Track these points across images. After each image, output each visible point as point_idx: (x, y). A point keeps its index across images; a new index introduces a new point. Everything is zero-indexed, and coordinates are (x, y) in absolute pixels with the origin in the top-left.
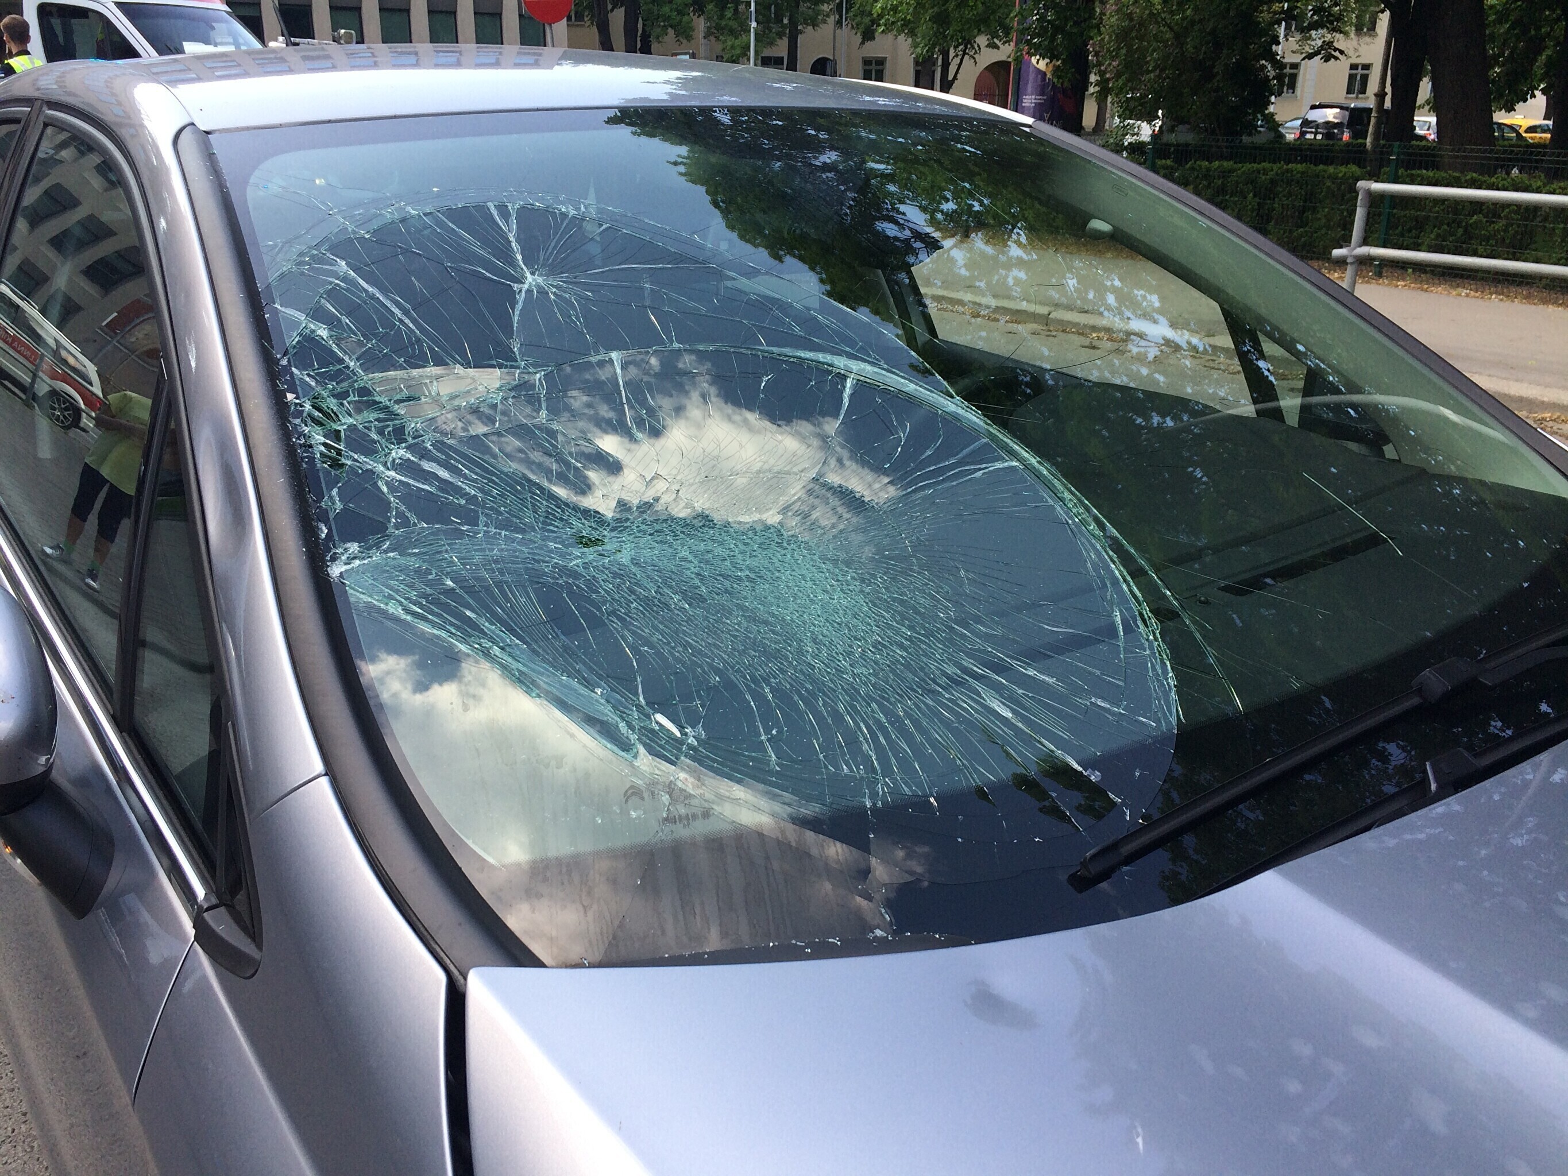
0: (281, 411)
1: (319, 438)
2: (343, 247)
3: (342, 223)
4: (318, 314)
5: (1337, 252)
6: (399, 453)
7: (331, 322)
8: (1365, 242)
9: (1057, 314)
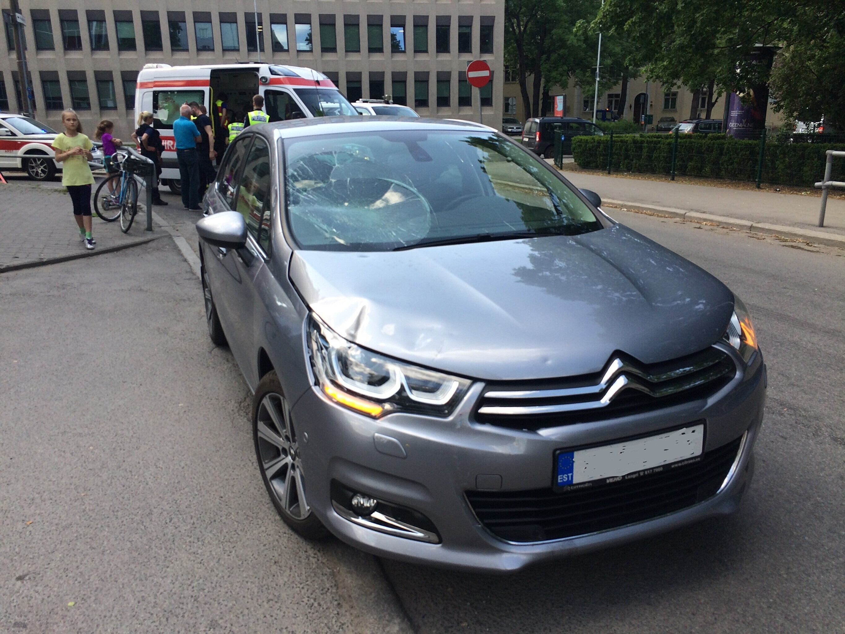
0: (286, 185)
1: (291, 190)
2: (303, 159)
3: (303, 155)
4: (295, 170)
5: (817, 184)
6: (305, 193)
7: (297, 172)
8: (831, 179)
9: (689, 214)
